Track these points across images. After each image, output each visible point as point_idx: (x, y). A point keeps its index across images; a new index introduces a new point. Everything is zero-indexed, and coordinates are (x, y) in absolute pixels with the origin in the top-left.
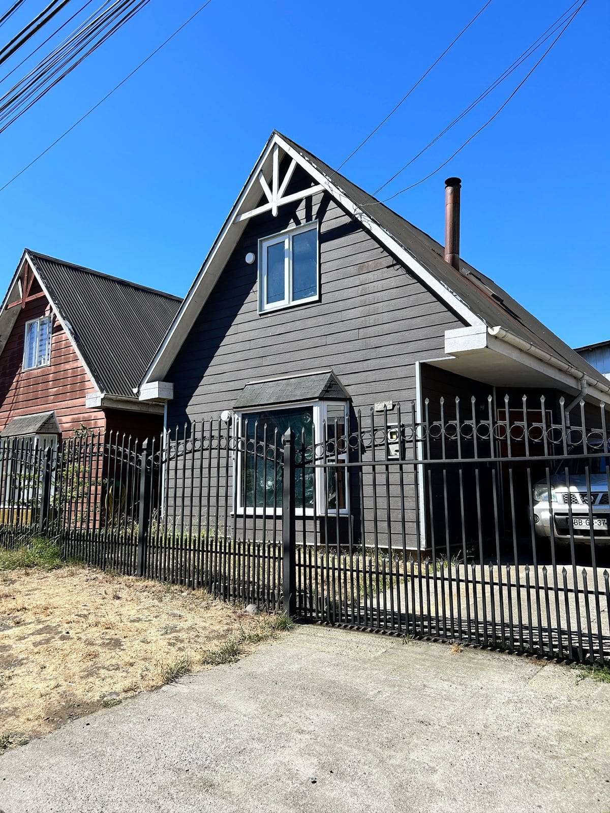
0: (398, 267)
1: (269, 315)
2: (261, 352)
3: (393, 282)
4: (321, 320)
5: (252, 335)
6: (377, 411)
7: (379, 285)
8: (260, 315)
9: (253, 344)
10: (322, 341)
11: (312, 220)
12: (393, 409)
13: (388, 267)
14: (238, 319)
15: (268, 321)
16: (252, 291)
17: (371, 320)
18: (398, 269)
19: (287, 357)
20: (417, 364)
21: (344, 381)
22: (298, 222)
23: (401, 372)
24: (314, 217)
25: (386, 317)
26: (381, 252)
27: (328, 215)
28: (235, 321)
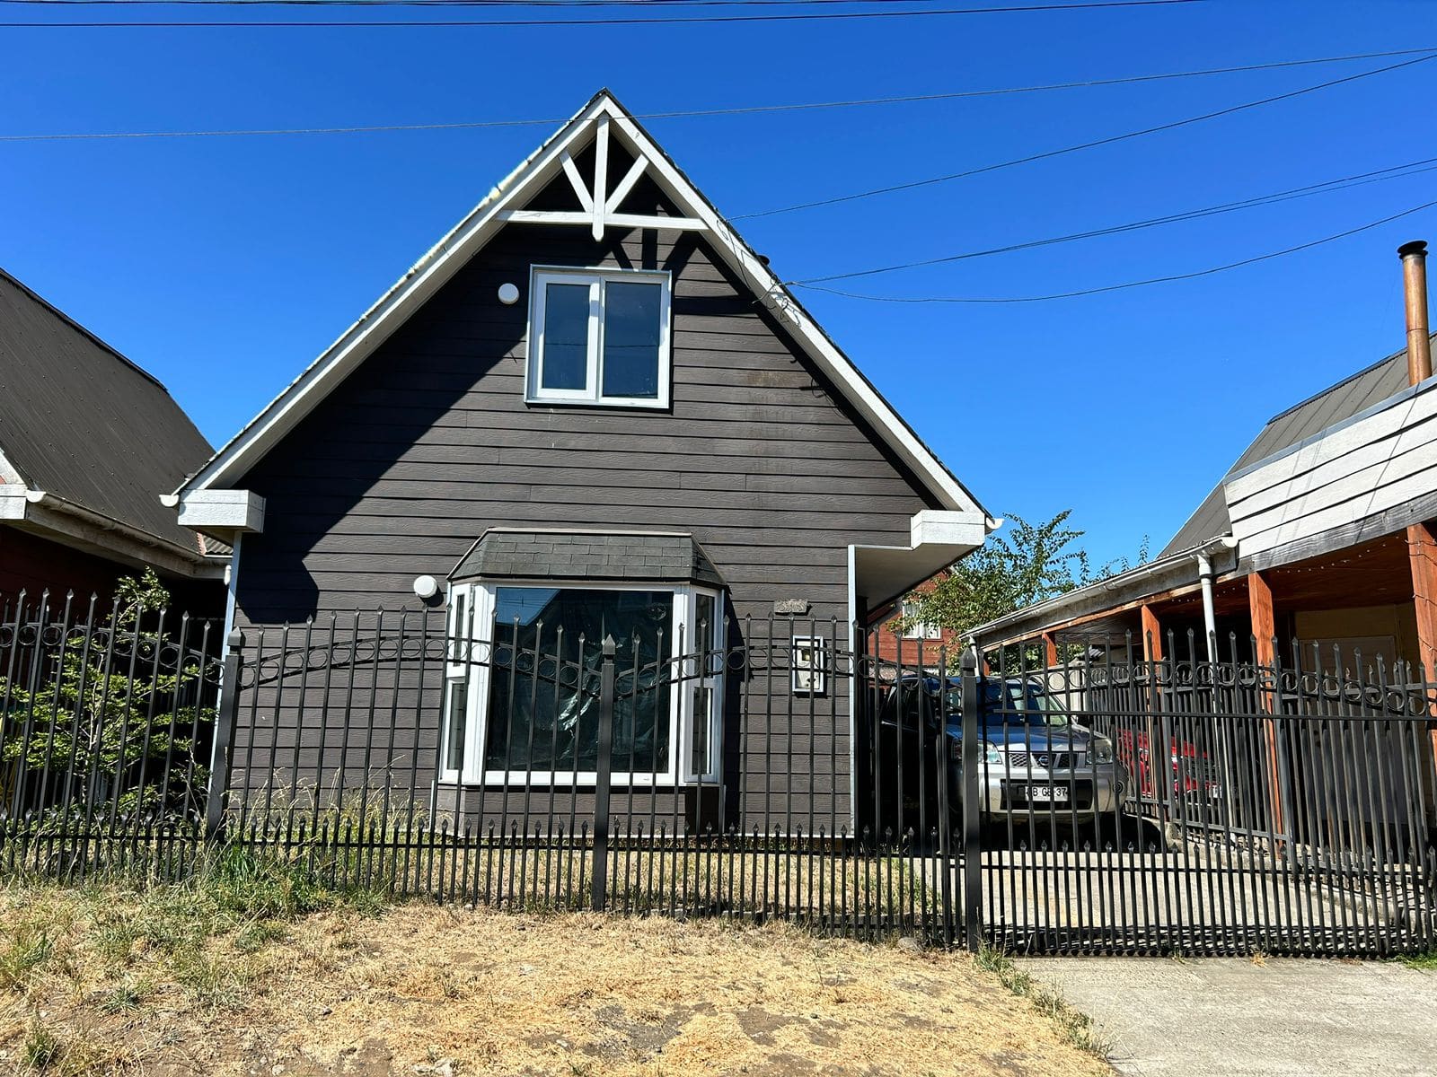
0: (820, 393)
1: (552, 410)
2: (528, 475)
3: (812, 415)
4: (671, 445)
5: (507, 438)
6: (777, 613)
7: (788, 413)
8: (529, 405)
9: (507, 456)
10: (674, 480)
11: (656, 269)
12: (806, 614)
13: (803, 389)
14: (466, 401)
15: (549, 420)
16: (508, 355)
17: (773, 465)
18: (820, 396)
19: (595, 495)
20: (851, 548)
21: (713, 555)
22: (625, 262)
23: (823, 557)
24: (660, 265)
25: (798, 466)
26: (792, 362)
27: (689, 271)
28: (459, 402)
